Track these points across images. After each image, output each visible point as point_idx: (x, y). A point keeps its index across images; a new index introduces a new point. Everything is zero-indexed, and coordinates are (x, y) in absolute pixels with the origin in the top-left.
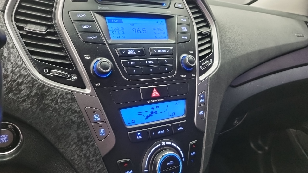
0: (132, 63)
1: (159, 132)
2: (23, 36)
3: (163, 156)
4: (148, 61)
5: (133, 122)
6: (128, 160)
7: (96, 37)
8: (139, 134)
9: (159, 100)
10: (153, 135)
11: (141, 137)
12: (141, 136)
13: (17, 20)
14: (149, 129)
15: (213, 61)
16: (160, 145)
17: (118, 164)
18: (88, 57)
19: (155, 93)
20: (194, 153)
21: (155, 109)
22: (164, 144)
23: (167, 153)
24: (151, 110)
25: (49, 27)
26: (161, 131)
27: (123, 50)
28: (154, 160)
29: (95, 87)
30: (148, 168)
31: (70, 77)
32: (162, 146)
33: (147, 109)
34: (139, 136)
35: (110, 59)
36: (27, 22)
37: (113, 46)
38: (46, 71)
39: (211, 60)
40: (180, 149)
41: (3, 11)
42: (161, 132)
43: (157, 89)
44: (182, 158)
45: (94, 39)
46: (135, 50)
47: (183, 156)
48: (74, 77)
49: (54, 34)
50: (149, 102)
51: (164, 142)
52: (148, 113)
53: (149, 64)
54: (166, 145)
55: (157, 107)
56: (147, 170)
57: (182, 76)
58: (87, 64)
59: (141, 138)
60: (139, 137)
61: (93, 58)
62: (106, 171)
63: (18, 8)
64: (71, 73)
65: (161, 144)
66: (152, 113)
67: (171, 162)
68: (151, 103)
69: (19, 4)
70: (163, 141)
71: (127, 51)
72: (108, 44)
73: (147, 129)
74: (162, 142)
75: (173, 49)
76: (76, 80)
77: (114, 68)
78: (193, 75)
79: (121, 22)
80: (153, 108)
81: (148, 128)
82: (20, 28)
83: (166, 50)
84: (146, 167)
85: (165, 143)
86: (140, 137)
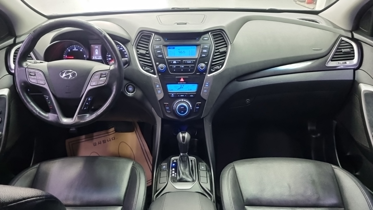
0: (174, 67)
2: (138, 54)
3: (180, 105)
4: (181, 66)
5: (172, 90)
6: (167, 103)
7: (161, 56)
8: (173, 95)
9: (183, 83)
10: (179, 96)
13: (137, 48)
14: (177, 93)
15: (222, 67)
18: (157, 63)
19: (182, 80)
20: (198, 108)
21: (182, 86)
23: (182, 104)
24: (180, 87)
25: (147, 51)
26: (182, 95)
27: (171, 61)
28: (177, 105)
29: (158, 75)
31: (151, 71)
32: (181, 101)
33: (178, 86)
35: (166, 64)
36: (140, 49)
37: (167, 59)
38: (144, 68)
39: (220, 66)
40: (190, 105)
41: (133, 45)
43: (183, 78)
44: (190, 108)
45: (161, 57)
46: (177, 62)
48: (152, 71)
49: (148, 54)
50: (179, 83)
52: (179, 88)
53: (181, 67)
54: (183, 101)
55: (183, 86)
56: (174, 109)
57: (197, 74)
58: (157, 66)
61: (159, 64)
63: (139, 41)
64: (152, 69)
66: (181, 88)
68: (179, 84)
69: (139, 42)
70: (182, 99)
71: (173, 62)
72: (166, 58)
75: (195, 61)
76: (153, 72)
77: (166, 68)
78: (204, 73)
79: (174, 48)
80: (181, 86)
82: (138, 51)
83: (191, 61)
86: (173, 96)
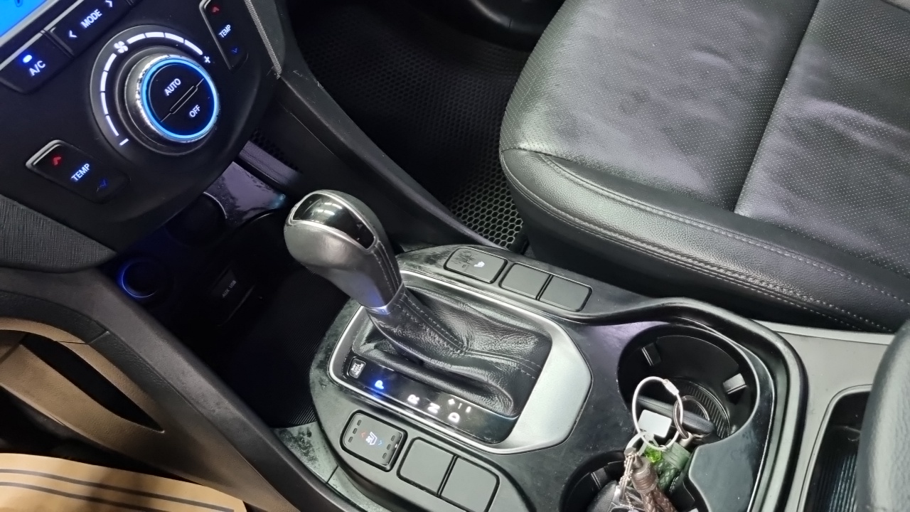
1: (86, 23)
3: (141, 81)
6: (53, 144)
8: (28, 59)
10: (73, 38)
11: (41, 64)
12: (41, 62)
14: (47, 28)
16: (113, 57)
17: (35, 170)
20: (228, 29)
22: (126, 49)
23: (147, 66)
26: (91, 16)
28: (126, 105)
30: (124, 133)
32: (121, 57)
34: (31, 64)
40: (180, 39)
42: (90, 19)
44: (199, 59)
47: (200, 52)
51: (121, 43)
54: (134, 48)
56: (126, 140)
59: (44, 65)
60: (35, 69)
62: (13, 206)
65: (115, 51)
67: (172, 83)
70: (116, 41)
73: (43, 32)
74: (116, 46)
81: (42, 29)
84: (117, 134)
85: (126, 44)
86: (39, 66)
